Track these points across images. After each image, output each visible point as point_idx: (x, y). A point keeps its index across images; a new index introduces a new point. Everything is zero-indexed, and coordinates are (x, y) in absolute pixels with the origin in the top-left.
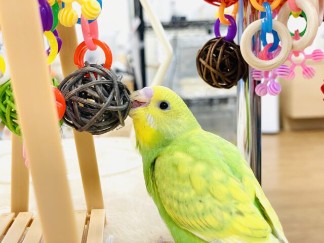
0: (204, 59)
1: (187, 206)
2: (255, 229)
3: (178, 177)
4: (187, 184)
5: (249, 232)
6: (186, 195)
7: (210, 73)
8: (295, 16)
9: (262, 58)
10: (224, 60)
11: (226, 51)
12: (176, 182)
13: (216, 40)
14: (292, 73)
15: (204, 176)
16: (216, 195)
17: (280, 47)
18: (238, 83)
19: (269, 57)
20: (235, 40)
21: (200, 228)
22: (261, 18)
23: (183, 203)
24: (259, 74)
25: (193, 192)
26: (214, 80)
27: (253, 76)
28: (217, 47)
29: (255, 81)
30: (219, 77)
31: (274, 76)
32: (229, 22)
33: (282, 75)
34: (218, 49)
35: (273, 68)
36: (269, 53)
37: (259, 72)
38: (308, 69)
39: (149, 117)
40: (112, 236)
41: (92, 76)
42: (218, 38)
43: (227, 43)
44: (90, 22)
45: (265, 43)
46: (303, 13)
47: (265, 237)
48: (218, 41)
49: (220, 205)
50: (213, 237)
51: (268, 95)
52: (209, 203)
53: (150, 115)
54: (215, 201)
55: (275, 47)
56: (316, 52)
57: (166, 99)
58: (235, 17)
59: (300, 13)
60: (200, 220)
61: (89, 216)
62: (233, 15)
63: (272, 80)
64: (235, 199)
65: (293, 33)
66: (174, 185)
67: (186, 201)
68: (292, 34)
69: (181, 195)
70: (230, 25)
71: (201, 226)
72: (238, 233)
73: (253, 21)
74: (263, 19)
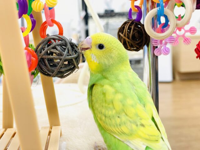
0: (122, 33)
1: (110, 119)
2: (151, 136)
3: (106, 101)
4: (111, 106)
5: (147, 137)
6: (110, 113)
7: (126, 42)
8: (179, 6)
9: (158, 32)
10: (135, 33)
11: (136, 28)
12: (104, 104)
13: (130, 21)
14: (177, 42)
15: (121, 102)
16: (128, 114)
17: (169, 25)
18: (144, 47)
19: (162, 31)
20: (142, 21)
21: (118, 133)
22: (157, 7)
23: (108, 117)
24: (156, 42)
25: (114, 111)
26: (128, 46)
27: (153, 43)
28: (130, 25)
29: (154, 47)
30: (131, 44)
31: (166, 43)
32: (137, 10)
33: (170, 42)
34: (131, 27)
35: (165, 38)
36: (162, 29)
37: (157, 41)
38: (187, 38)
39: (93, 56)
40: (65, 143)
41: (53, 41)
42: (131, 20)
43: (136, 23)
44: (50, 9)
45: (160, 23)
46: (183, 4)
47: (157, 141)
48: (131, 22)
49: (131, 120)
50: (126, 139)
51: (162, 55)
52: (124, 118)
53: (93, 54)
54: (127, 118)
55: (166, 25)
56: (192, 28)
57: (100, 43)
58: (141, 7)
59: (181, 4)
60: (118, 129)
61: (50, 130)
62: (140, 6)
63: (164, 46)
64: (140, 117)
65: (178, 16)
66: (103, 106)
67: (110, 117)
68: (176, 17)
69: (107, 112)
70: (138, 12)
71: (118, 132)
72: (140, 137)
73: (153, 9)
74: (158, 8)
